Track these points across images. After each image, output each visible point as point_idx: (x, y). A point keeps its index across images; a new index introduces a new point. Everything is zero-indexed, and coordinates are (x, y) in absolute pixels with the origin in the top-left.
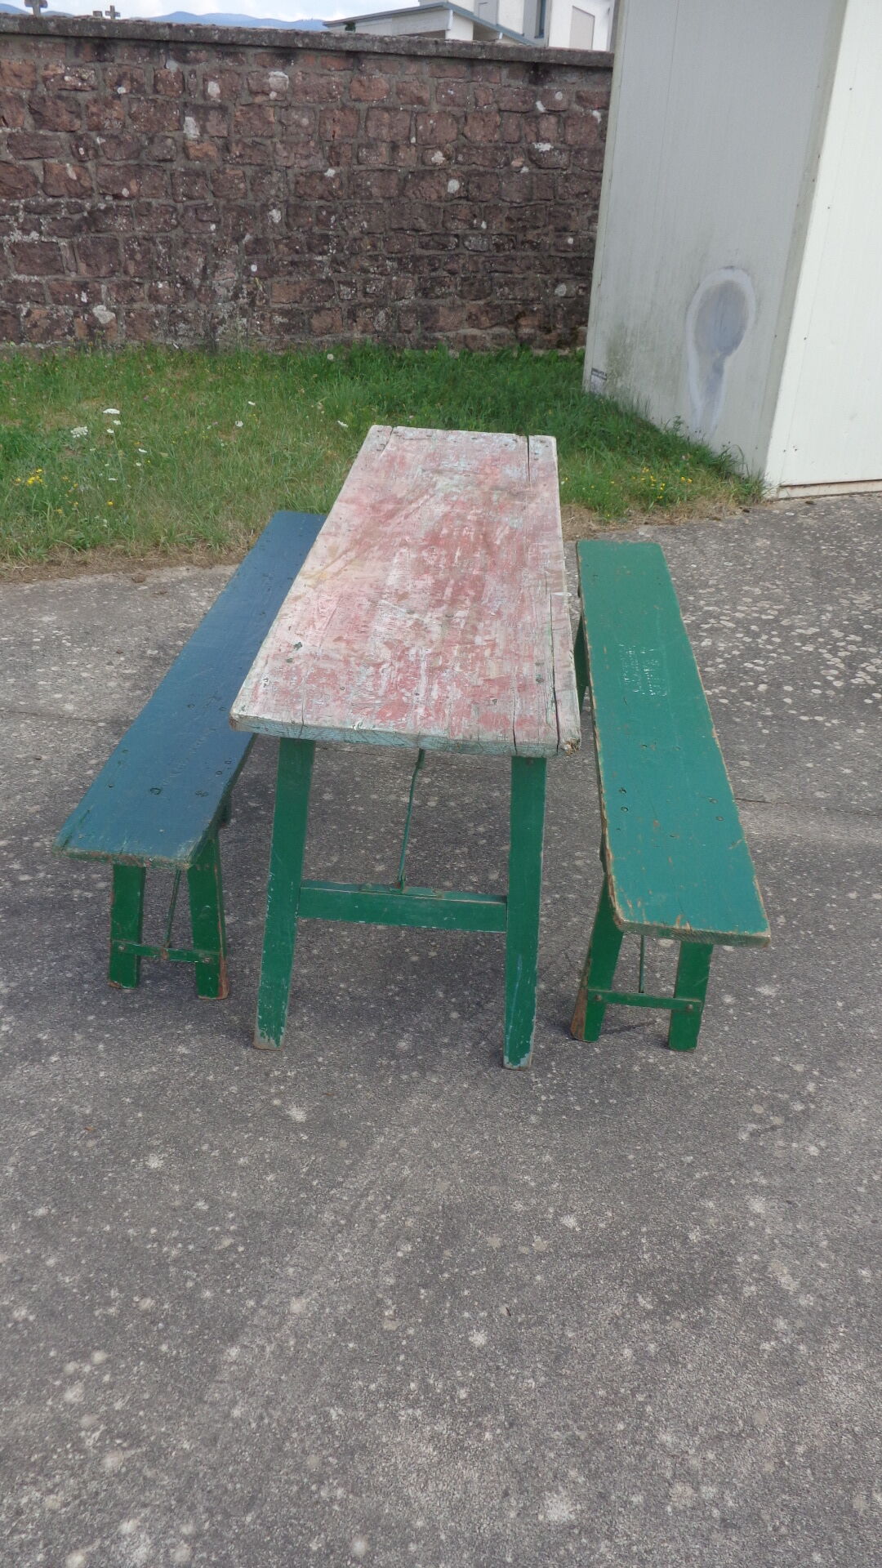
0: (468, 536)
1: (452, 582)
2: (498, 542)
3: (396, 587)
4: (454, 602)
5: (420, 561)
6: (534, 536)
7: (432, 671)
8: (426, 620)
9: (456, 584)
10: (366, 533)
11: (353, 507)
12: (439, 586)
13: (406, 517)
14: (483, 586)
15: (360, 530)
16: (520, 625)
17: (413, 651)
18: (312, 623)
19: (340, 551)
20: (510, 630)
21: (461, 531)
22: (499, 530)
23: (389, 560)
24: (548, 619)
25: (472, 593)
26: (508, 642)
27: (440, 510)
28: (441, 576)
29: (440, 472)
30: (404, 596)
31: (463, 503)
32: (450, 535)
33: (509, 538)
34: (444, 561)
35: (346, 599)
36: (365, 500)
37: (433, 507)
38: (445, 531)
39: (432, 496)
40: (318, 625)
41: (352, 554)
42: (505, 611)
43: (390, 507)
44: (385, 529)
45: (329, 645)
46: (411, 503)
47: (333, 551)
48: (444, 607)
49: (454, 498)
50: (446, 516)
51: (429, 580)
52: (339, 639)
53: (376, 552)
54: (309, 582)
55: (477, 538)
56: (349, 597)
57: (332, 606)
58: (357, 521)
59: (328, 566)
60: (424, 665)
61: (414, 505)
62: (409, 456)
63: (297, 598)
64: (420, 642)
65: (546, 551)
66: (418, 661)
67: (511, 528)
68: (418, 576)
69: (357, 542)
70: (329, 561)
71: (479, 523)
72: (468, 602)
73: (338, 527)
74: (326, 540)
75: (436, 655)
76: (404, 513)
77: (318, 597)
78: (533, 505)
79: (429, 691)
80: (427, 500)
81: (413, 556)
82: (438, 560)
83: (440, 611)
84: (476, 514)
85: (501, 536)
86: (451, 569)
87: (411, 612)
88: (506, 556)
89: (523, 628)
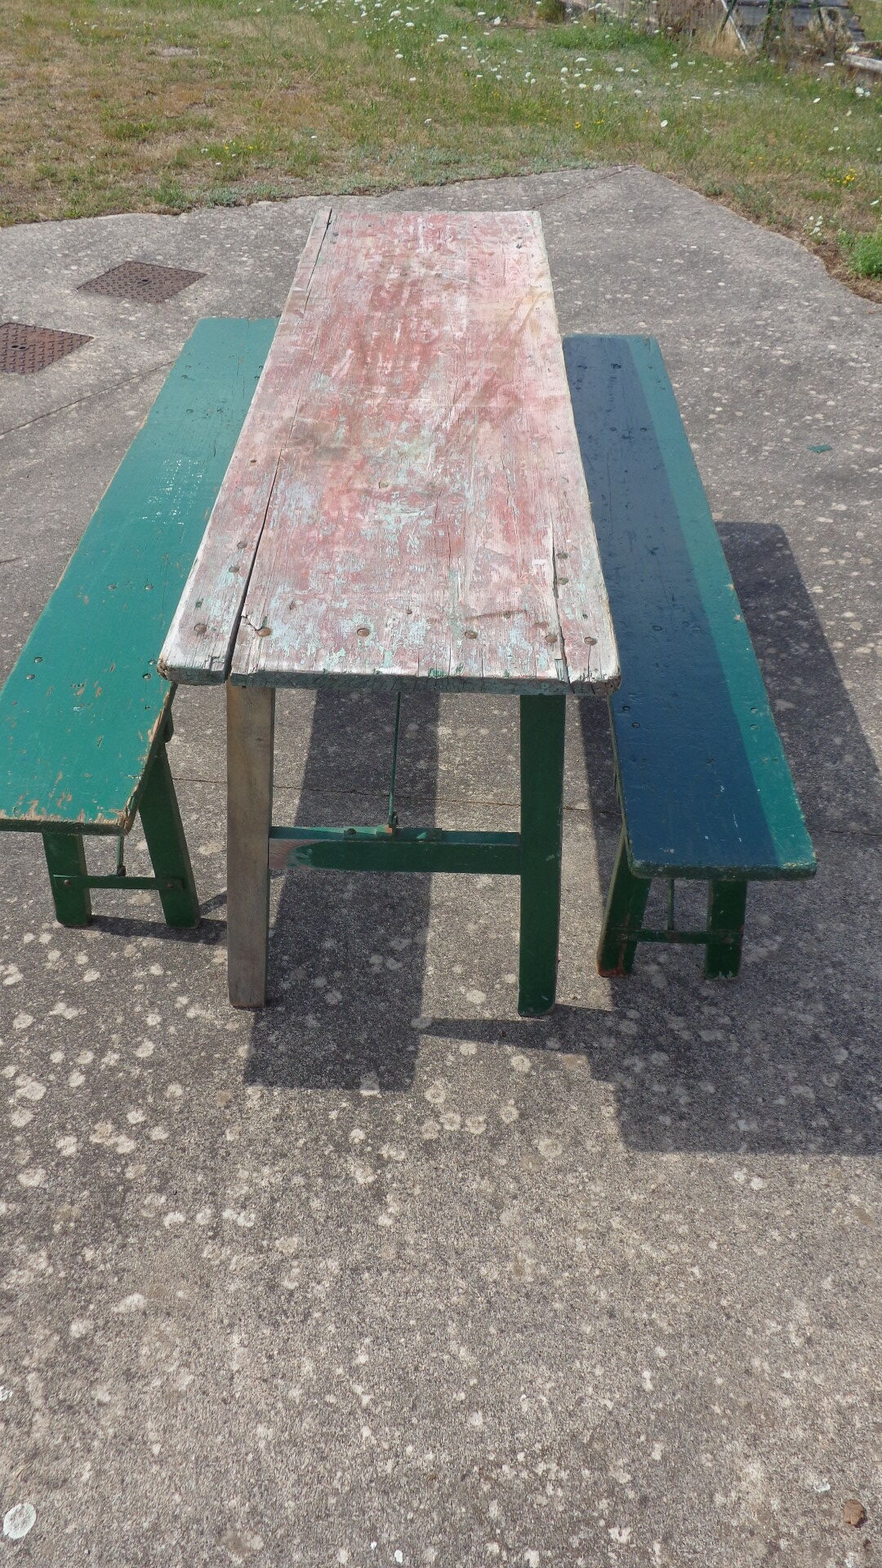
0: (385, 359)
1: (403, 303)
2: (349, 352)
3: (457, 295)
4: (400, 286)
5: (438, 323)
6: (303, 360)
7: (416, 239)
8: (423, 271)
9: (399, 302)
10: (507, 357)
11: (543, 394)
12: (415, 299)
13: (467, 384)
14: (372, 300)
15: (519, 360)
16: (343, 268)
17: (431, 250)
18: (518, 262)
19: (528, 330)
20: (351, 265)
21: (394, 368)
22: (345, 372)
23: (471, 322)
24: (316, 270)
25: (383, 294)
26: (355, 258)
27: (424, 402)
28: (414, 309)
29: (433, 492)
30: (448, 287)
31: (392, 417)
32: (408, 359)
33: (335, 358)
34: (413, 325)
35: (500, 283)
36: (531, 409)
37: (434, 404)
38: (415, 365)
39: (438, 428)
40: (512, 262)
41: (514, 328)
42: (353, 278)
43: (496, 403)
44: (490, 365)
45: (498, 250)
46: (467, 412)
47: (536, 327)
48: (409, 281)
49: (405, 425)
50: (415, 391)
51: (426, 303)
52: (491, 254)
53: (489, 331)
54: (539, 291)
55: (375, 358)
56: (497, 285)
57: (508, 276)
58: (529, 372)
59: (531, 310)
60: (421, 242)
61: (461, 405)
62: (498, 546)
63: (541, 275)
64: (426, 256)
65: (294, 338)
66: (426, 244)
67: (328, 373)
68: (437, 307)
69: (515, 343)
70: (534, 315)
71: (370, 381)
72: (387, 285)
73: (545, 357)
74: (549, 337)
75: (413, 248)
76: (473, 392)
77: (524, 280)
78: (288, 414)
79: (416, 229)
80: (445, 418)
81: (447, 328)
82: (420, 324)
83: (413, 276)
84: (373, 396)
85: (344, 360)
86: (405, 317)
87: (438, 276)
88: (342, 332)
89: (340, 266)
